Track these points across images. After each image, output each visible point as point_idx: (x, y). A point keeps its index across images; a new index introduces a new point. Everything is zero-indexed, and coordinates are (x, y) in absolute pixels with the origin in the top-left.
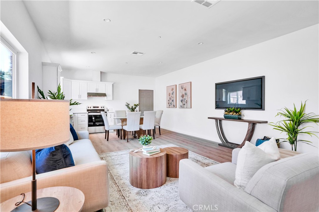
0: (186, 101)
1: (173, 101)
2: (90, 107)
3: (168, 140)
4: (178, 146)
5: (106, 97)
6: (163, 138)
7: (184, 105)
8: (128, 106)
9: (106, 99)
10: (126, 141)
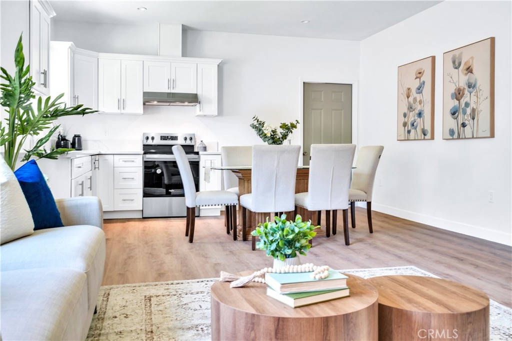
0: (473, 110)
1: (420, 115)
2: (153, 138)
3: (398, 252)
4: (437, 274)
5: (198, 105)
6: (379, 244)
7: (464, 125)
8: (259, 128)
9: (198, 113)
10: (248, 246)
